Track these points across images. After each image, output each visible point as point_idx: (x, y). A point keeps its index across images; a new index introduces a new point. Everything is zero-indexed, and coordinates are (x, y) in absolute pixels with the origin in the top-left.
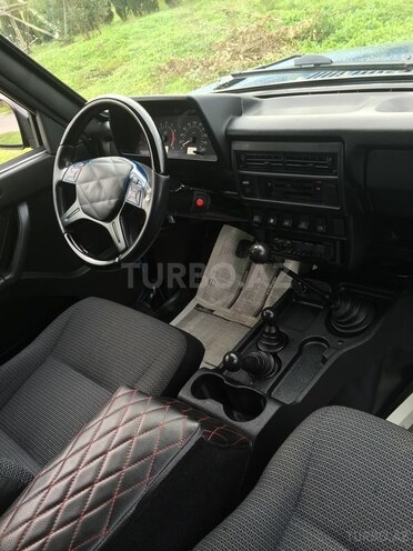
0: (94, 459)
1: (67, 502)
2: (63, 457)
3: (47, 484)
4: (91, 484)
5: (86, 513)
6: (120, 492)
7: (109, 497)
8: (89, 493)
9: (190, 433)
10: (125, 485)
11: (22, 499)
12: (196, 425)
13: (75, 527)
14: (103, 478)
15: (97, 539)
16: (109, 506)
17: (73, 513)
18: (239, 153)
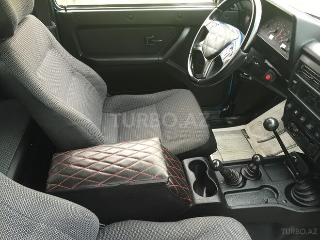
0: (121, 155)
1: (100, 163)
2: (113, 146)
3: (100, 151)
4: (112, 163)
5: (102, 171)
6: (118, 175)
7: (113, 173)
8: (108, 166)
9: (161, 176)
10: (121, 175)
11: (90, 149)
12: (167, 175)
13: (94, 173)
14: (117, 165)
15: (97, 184)
16: (110, 176)
17: (98, 168)
18: (302, 63)
